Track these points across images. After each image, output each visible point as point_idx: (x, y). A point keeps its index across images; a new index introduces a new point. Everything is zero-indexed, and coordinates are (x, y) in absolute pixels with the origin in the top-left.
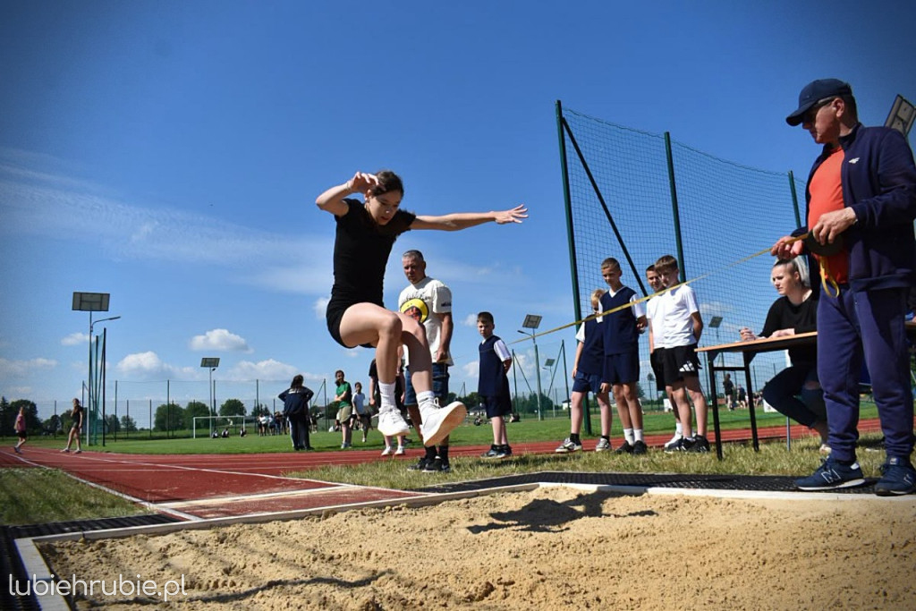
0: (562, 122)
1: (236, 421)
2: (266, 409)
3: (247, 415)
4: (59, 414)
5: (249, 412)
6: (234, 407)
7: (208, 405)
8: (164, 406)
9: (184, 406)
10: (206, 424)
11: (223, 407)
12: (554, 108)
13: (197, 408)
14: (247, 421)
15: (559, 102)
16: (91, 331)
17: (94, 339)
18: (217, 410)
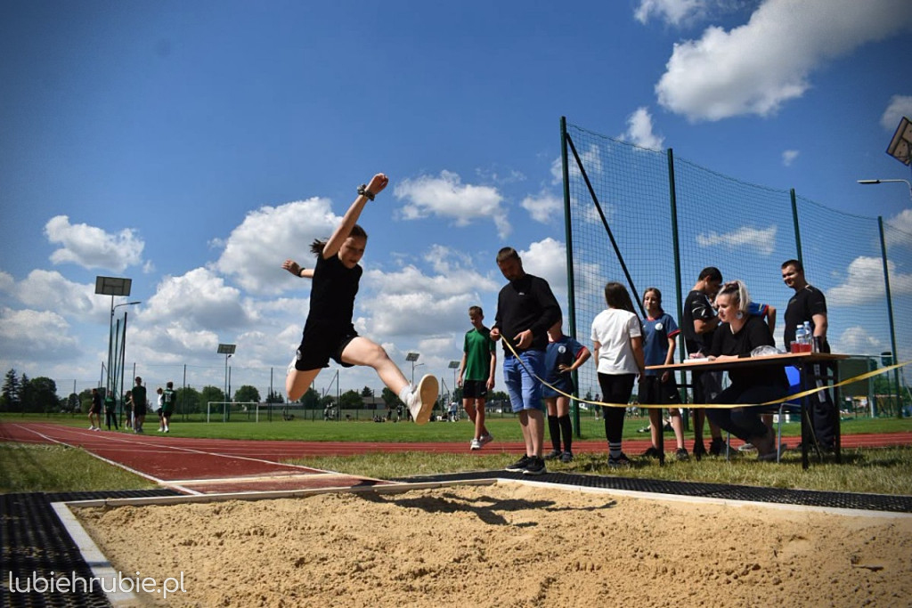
1: (250, 407)
2: (280, 396)
3: (261, 401)
6: (249, 393)
7: (223, 390)
9: (200, 390)
10: (220, 409)
11: (238, 393)
13: (212, 393)
14: (261, 408)
18: (232, 396)
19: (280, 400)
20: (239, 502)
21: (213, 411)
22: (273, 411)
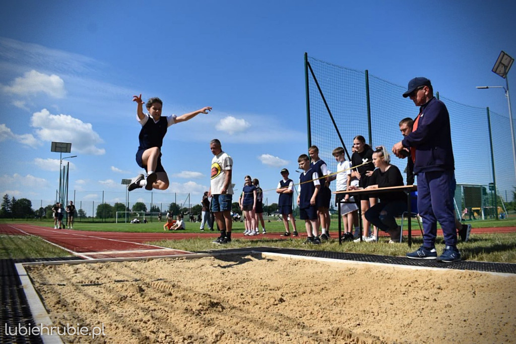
0: (307, 64)
1: (141, 214)
2: (158, 208)
3: (147, 211)
4: (44, 207)
5: (148, 210)
6: (140, 207)
7: (125, 205)
8: (101, 205)
9: (113, 205)
10: (123, 216)
11: (134, 207)
12: (303, 57)
13: (120, 207)
15: (306, 54)
16: (61, 163)
17: (62, 168)
18: (131, 208)
19: (158, 210)
20: (112, 263)
21: (120, 216)
22: (153, 217)
